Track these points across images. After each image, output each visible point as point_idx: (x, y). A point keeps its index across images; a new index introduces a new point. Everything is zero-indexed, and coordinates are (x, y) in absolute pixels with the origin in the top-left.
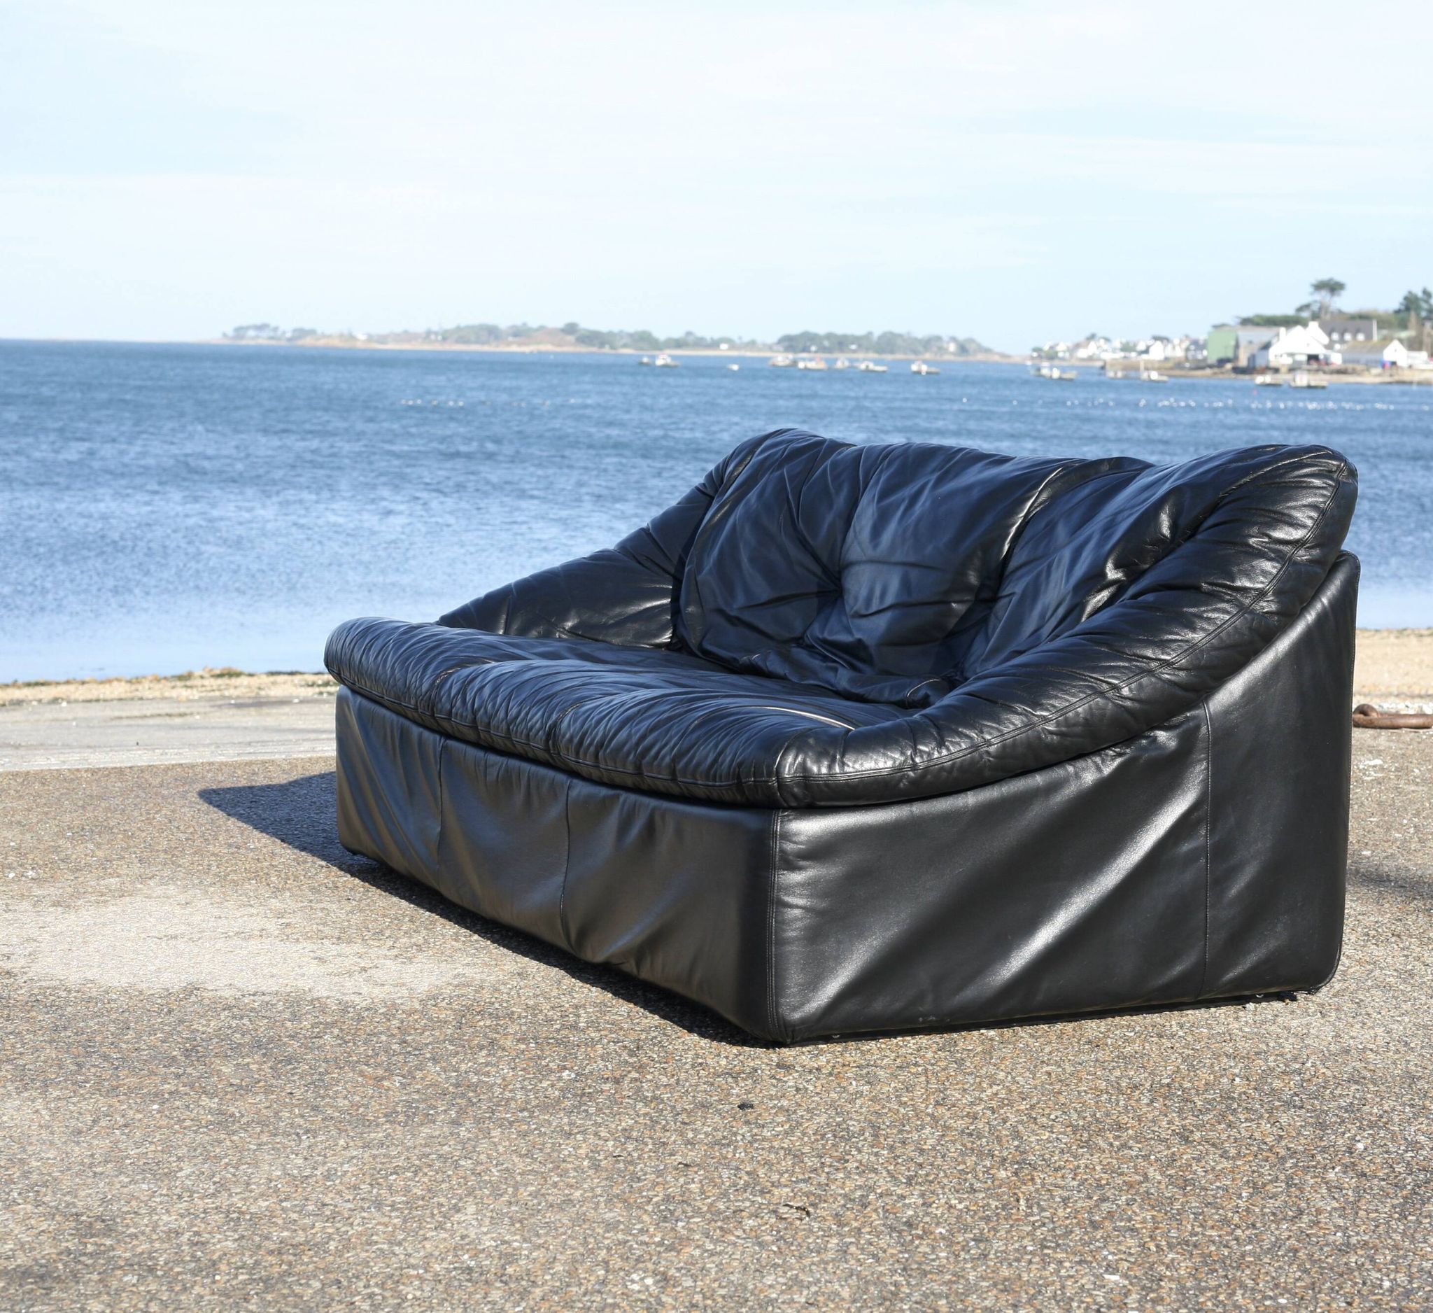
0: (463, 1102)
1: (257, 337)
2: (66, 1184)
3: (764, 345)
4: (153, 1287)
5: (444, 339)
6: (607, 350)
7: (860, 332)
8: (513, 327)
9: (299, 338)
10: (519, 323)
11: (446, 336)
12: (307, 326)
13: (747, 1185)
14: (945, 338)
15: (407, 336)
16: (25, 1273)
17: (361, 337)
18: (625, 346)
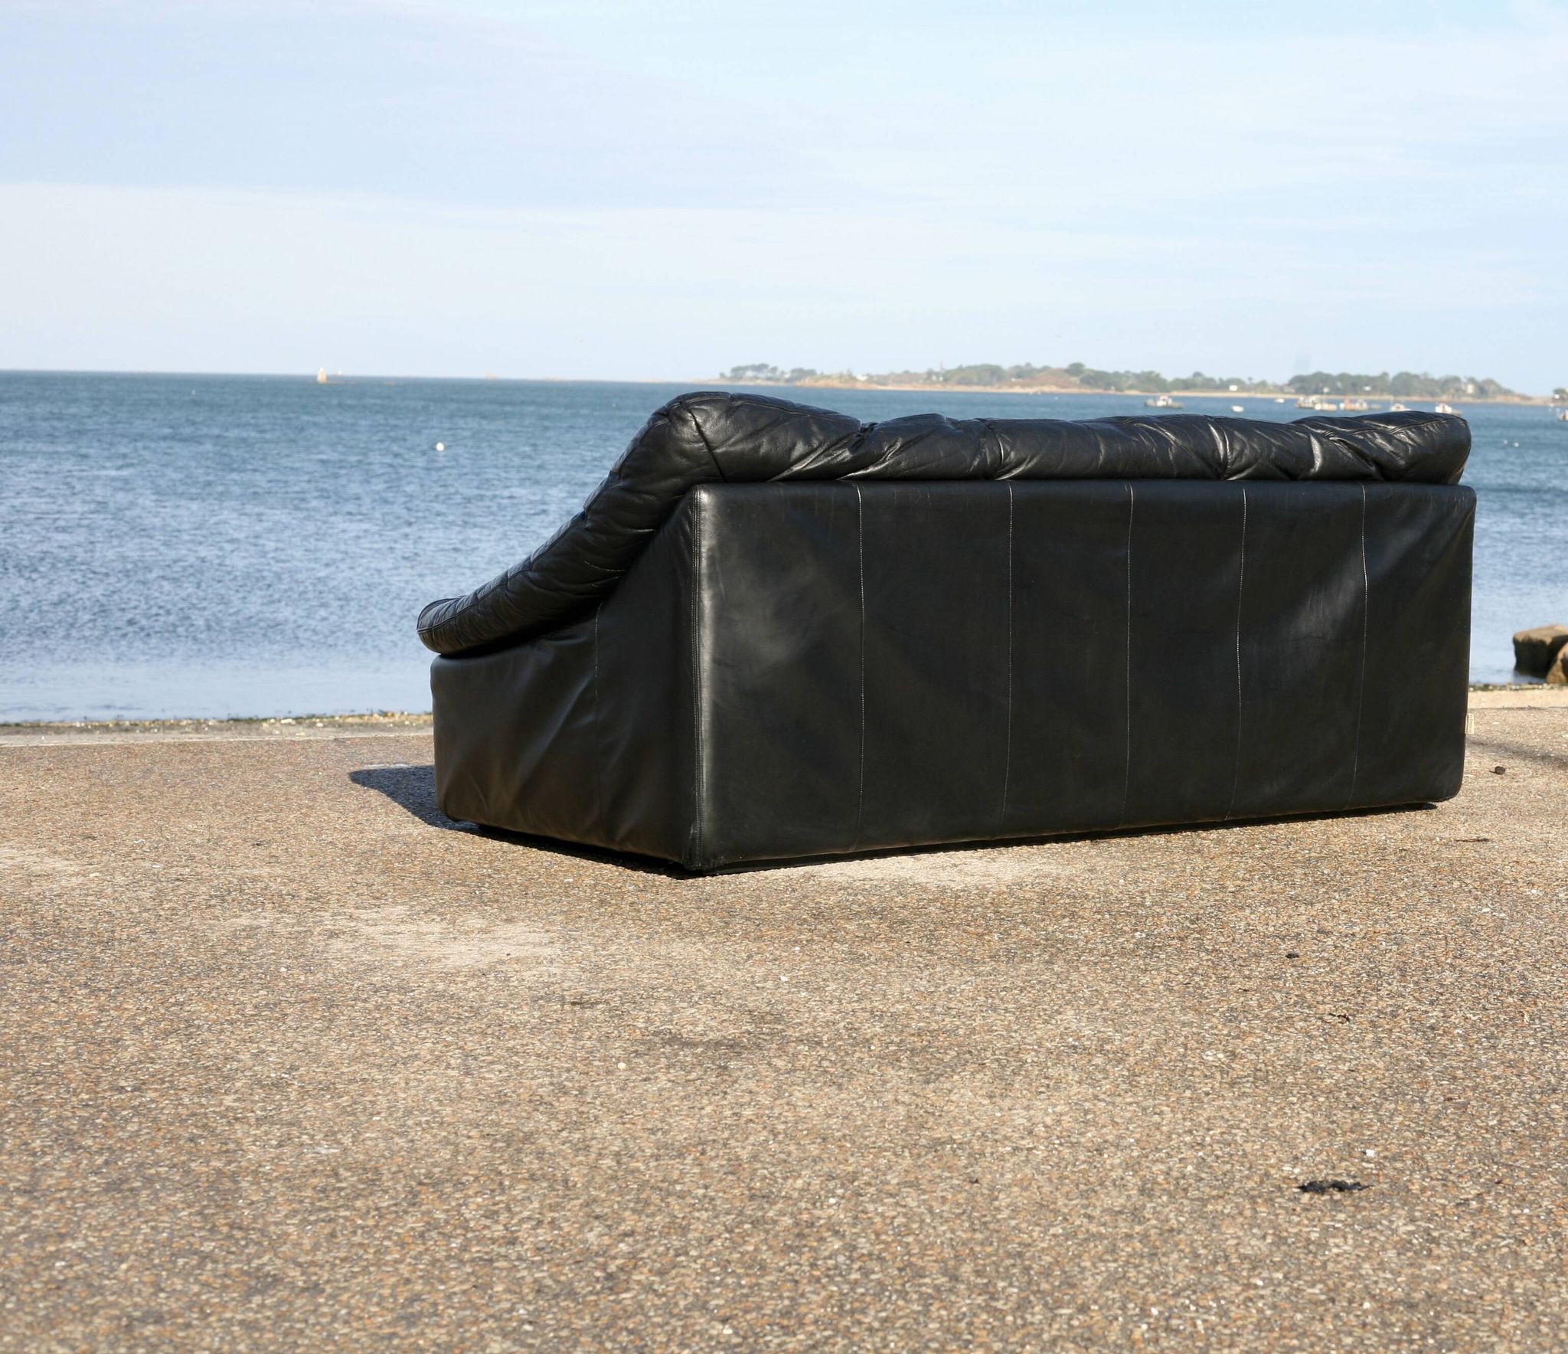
0: (1054, 950)
1: (756, 378)
2: (735, 994)
3: (1276, 386)
4: (822, 1052)
5: (946, 380)
6: (1112, 391)
7: (1374, 372)
8: (1018, 367)
9: (799, 379)
10: (1022, 363)
11: (947, 377)
12: (806, 367)
13: (1296, 1004)
14: (1464, 380)
15: (908, 377)
16: (718, 1044)
17: (862, 378)
18: (1131, 387)
